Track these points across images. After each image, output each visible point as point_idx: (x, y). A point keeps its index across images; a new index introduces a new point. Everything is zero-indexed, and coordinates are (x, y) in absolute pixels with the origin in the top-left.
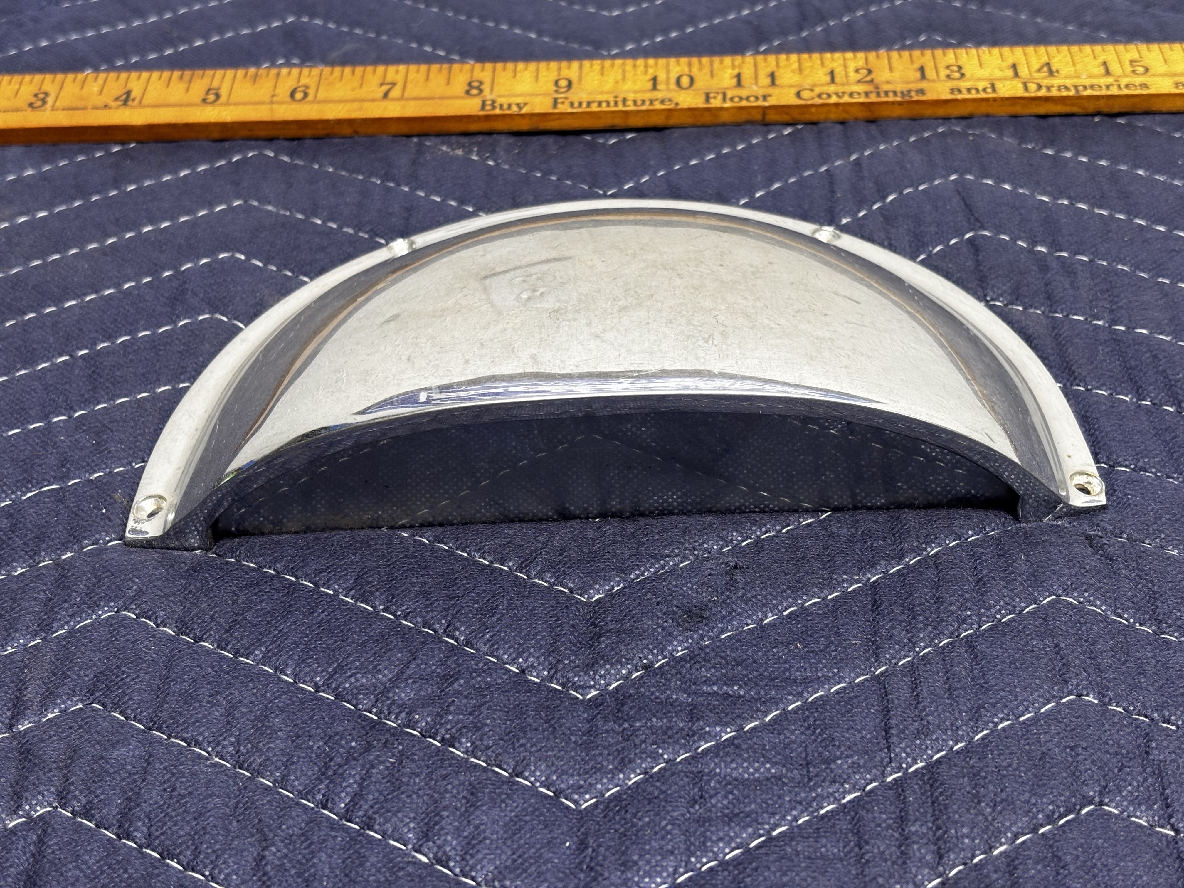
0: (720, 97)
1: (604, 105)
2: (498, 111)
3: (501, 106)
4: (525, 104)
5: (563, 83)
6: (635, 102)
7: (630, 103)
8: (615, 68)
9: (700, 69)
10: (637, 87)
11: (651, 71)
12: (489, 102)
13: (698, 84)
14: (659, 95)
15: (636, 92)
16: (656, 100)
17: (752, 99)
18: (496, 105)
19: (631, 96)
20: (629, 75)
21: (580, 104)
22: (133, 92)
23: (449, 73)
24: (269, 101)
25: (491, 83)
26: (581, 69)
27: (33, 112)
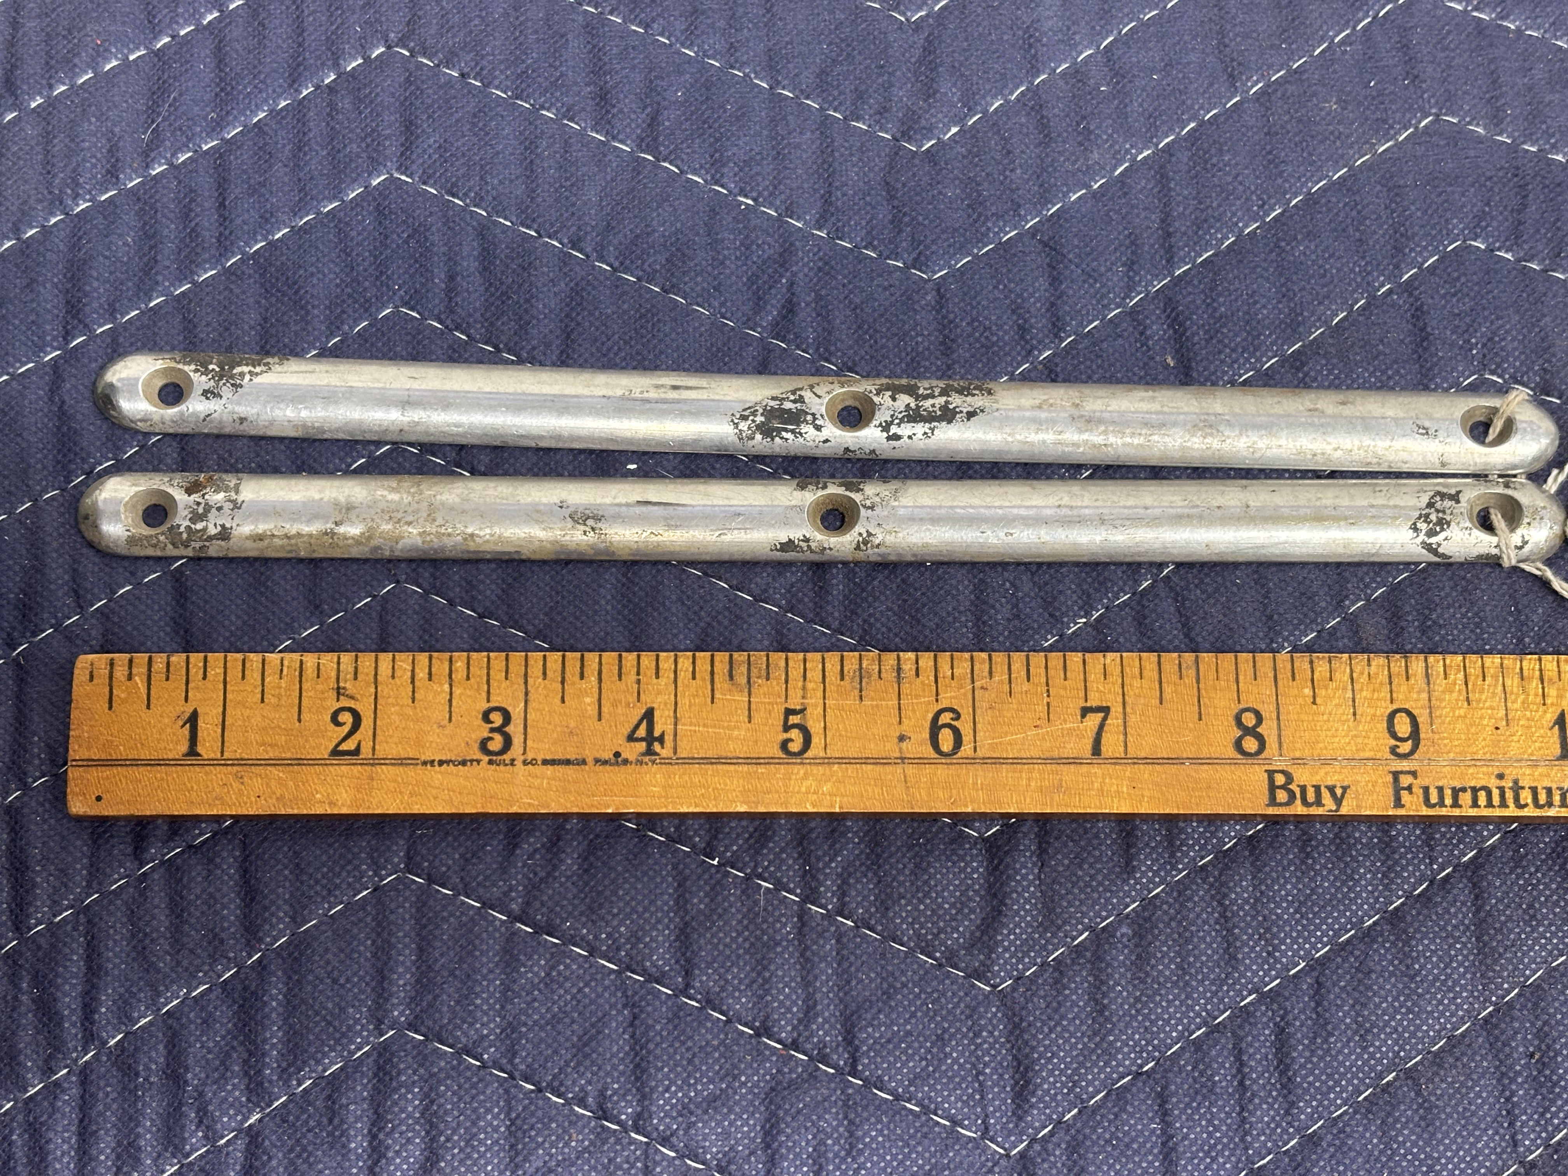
1: (1482, 797)
2: (1299, 809)
3: (1303, 789)
4: (1345, 789)
5: (1403, 727)
6: (1534, 791)
7: (1526, 796)
8: (1488, 680)
10: (1533, 748)
11: (1552, 692)
12: (1280, 779)
15: (1533, 763)
18: (1293, 787)
19: (1526, 776)
20: (1515, 705)
21: (1440, 790)
22: (657, 714)
23: (1198, 682)
24: (898, 755)
25: (1274, 715)
26: (1428, 684)
27: (493, 767)
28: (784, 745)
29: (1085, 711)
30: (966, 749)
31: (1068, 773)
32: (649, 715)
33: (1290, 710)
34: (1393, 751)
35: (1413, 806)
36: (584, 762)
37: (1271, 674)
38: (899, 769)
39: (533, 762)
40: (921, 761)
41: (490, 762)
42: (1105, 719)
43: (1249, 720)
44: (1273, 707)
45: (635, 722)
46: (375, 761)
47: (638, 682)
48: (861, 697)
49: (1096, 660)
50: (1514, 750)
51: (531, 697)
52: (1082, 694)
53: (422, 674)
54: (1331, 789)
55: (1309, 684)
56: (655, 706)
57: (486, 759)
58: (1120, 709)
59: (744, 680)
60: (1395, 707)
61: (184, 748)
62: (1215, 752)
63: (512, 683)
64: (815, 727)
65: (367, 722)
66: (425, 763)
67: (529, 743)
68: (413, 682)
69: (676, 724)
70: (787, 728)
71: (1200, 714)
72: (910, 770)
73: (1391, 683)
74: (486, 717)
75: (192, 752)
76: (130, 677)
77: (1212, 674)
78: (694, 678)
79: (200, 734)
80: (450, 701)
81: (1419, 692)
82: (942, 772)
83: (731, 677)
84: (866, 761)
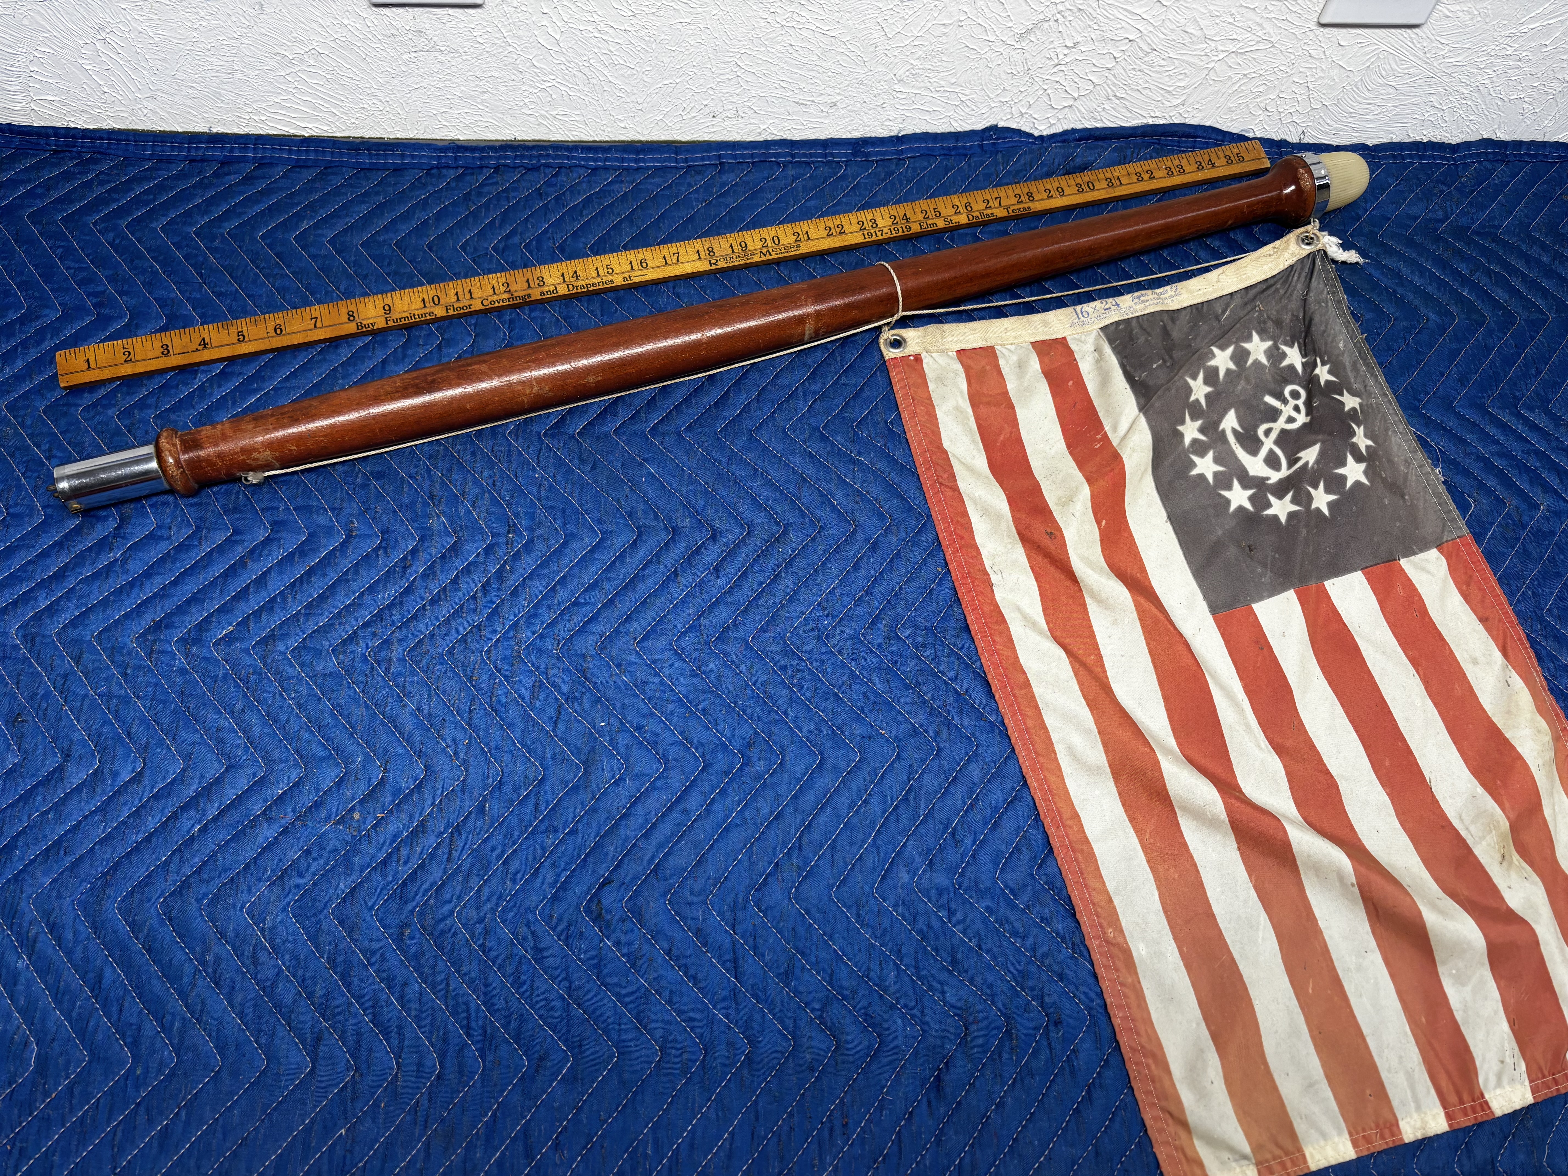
0: (452, 308)
2: (364, 329)
3: (365, 325)
4: (375, 323)
5: (387, 308)
6: (416, 315)
8: (406, 295)
9: (440, 291)
10: (417, 306)
11: (421, 295)
12: (359, 324)
13: (442, 301)
14: (427, 310)
15: (417, 309)
16: (427, 313)
17: (465, 308)
18: (362, 325)
19: (416, 312)
20: (412, 298)
21: (397, 319)
28: (238, 340)
29: (311, 319)
30: (284, 333)
31: (309, 332)
32: (203, 339)
33: (360, 309)
34: (385, 313)
35: (391, 323)
36: (189, 352)
38: (268, 339)
39: (176, 355)
40: (273, 337)
42: (316, 319)
43: (351, 313)
44: (356, 309)
45: (200, 341)
46: (135, 362)
47: (200, 332)
48: (256, 326)
49: (313, 308)
50: (413, 308)
51: (173, 340)
52: (310, 315)
54: (371, 324)
55: (364, 303)
56: (205, 337)
57: (164, 356)
58: (320, 317)
60: (384, 304)
62: (343, 321)
63: (168, 338)
64: (246, 334)
65: (132, 353)
66: (148, 360)
67: (174, 351)
68: (142, 342)
69: (210, 340)
70: (238, 335)
71: (339, 314)
72: (271, 339)
73: (383, 300)
74: (162, 347)
75: (89, 368)
76: (70, 354)
78: (213, 329)
79: (90, 363)
80: (152, 345)
81: (390, 300)
82: (278, 338)
83: (223, 327)
84: (259, 339)
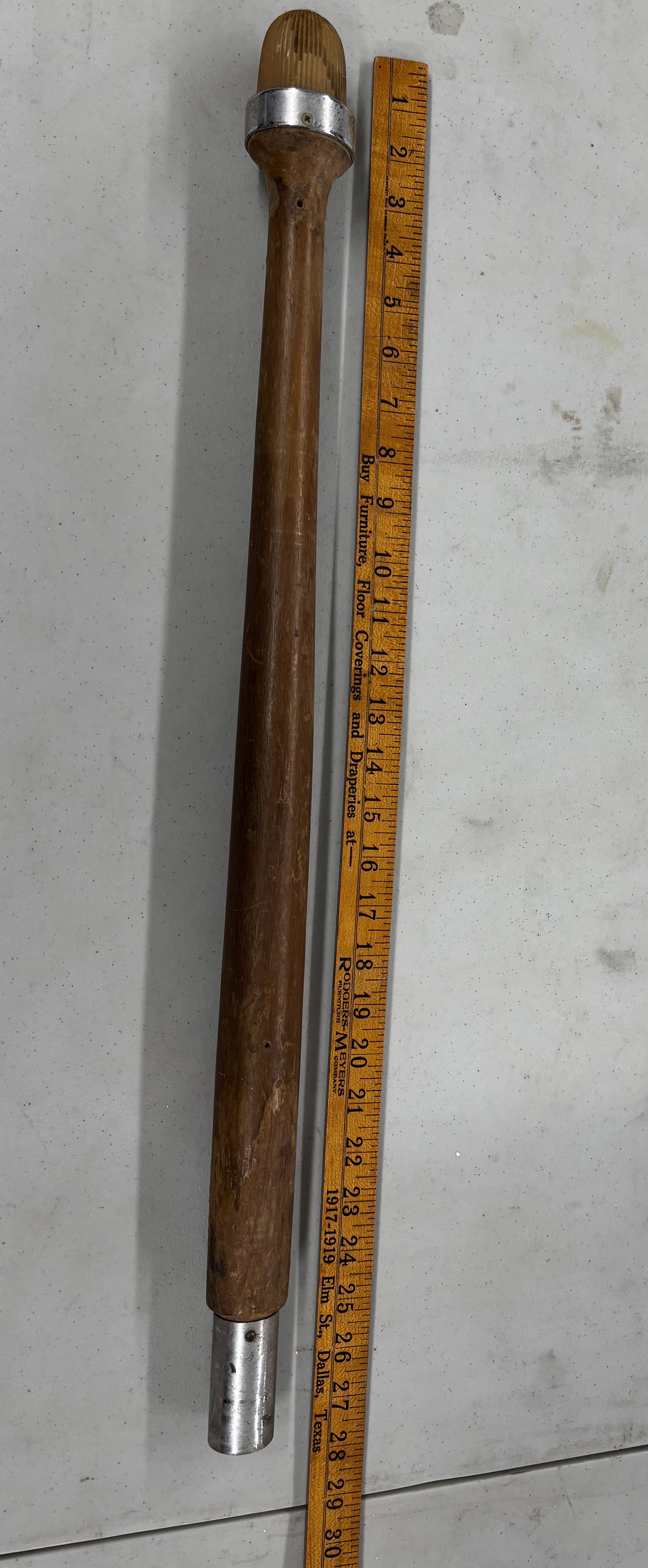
0: (365, 589)
1: (363, 525)
5: (387, 503)
7: (364, 539)
9: (395, 581)
10: (379, 545)
13: (378, 580)
14: (370, 556)
15: (374, 544)
16: (365, 554)
17: (360, 607)
19: (370, 541)
21: (367, 512)
22: (400, 256)
23: (405, 438)
24: (384, 335)
25: (392, 462)
26: (401, 514)
27: (385, 200)
28: (388, 298)
29: (396, 399)
30: (384, 358)
31: (376, 391)
32: (400, 254)
33: (394, 467)
34: (380, 499)
36: (385, 230)
37: (406, 463)
38: (378, 335)
39: (386, 213)
40: (381, 342)
41: (386, 199)
42: (393, 406)
43: (392, 453)
44: (395, 462)
45: (399, 249)
46: (388, 161)
47: (412, 252)
48: (403, 325)
50: (379, 538)
51: (408, 215)
52: (401, 399)
53: (417, 179)
54: (368, 476)
55: (402, 475)
56: (403, 257)
57: (388, 197)
58: (396, 411)
59: (411, 287)
60: (394, 502)
61: (396, 97)
62: (381, 441)
63: (413, 210)
64: (394, 309)
65: (402, 159)
66: (387, 177)
67: (392, 213)
68: (414, 176)
69: (397, 262)
70: (394, 299)
71: (394, 437)
72: (378, 338)
73: (402, 502)
74: (402, 199)
75: (394, 99)
76: (420, 81)
77: (407, 444)
78: (412, 271)
79: (400, 103)
80: (408, 188)
81: (399, 510)
82: (377, 349)
83: (412, 283)
84: (382, 324)
